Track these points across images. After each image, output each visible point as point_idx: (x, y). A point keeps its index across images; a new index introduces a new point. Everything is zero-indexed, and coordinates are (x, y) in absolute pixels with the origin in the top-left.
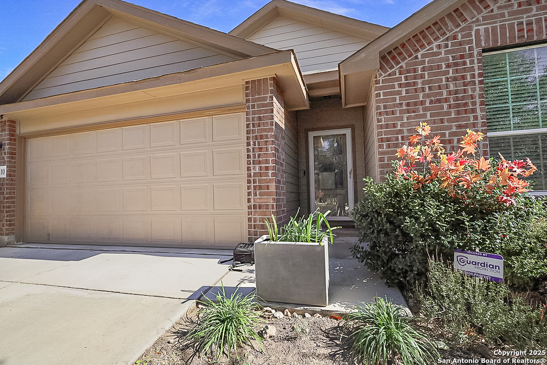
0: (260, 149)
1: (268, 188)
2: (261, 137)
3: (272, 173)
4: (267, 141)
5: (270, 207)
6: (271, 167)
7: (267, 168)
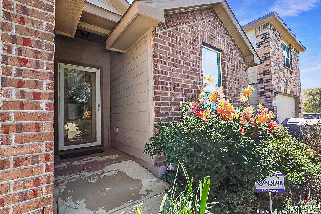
0: (24, 62)
1: (38, 127)
2: (26, 42)
3: (48, 105)
4: (39, 52)
5: (42, 159)
6: (46, 94)
7: (37, 96)
